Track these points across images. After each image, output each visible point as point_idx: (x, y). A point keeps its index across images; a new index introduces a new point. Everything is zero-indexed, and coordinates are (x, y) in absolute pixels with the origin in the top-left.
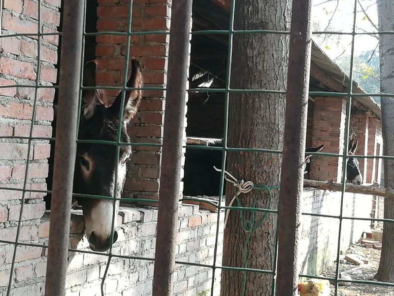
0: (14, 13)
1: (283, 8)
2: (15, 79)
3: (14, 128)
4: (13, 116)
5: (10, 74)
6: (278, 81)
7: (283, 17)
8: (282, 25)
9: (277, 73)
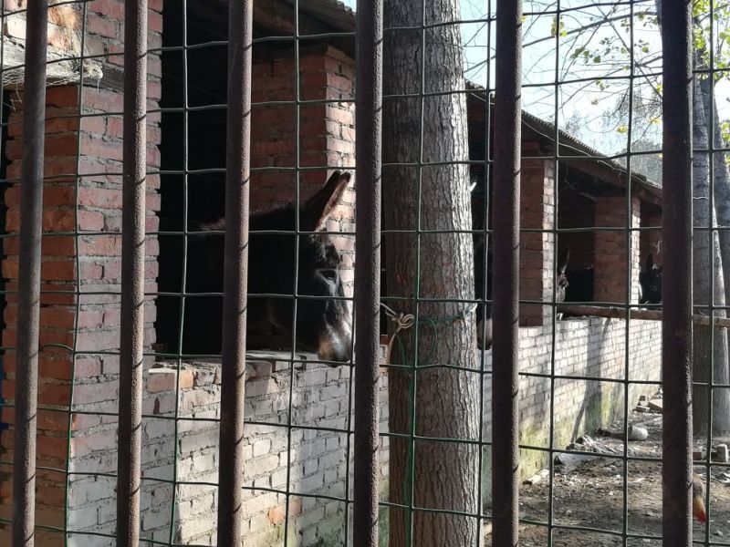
0: (94, 135)
1: (438, 102)
2: (101, 210)
3: (103, 267)
4: (100, 253)
5: (92, 205)
6: (437, 191)
7: (437, 114)
8: (437, 123)
9: (435, 182)
